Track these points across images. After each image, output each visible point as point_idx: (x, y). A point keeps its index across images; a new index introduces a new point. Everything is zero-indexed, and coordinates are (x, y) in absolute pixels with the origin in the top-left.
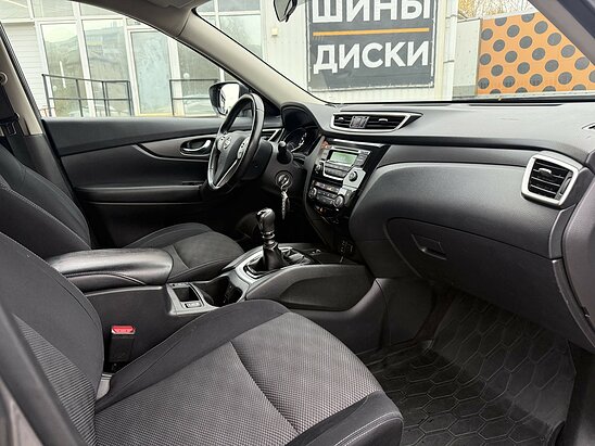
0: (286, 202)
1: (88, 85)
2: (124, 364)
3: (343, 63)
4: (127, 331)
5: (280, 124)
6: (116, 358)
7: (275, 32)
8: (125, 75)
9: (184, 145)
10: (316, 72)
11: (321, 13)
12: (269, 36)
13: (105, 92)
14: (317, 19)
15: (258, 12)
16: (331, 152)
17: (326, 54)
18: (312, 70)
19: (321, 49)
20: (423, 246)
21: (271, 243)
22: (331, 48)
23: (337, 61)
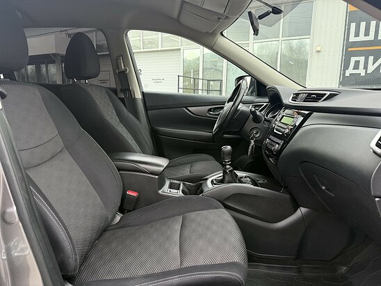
0: (253, 147)
1: (200, 82)
2: (130, 211)
3: (371, 68)
4: (134, 194)
5: (267, 100)
6: (125, 206)
7: (319, 49)
8: (221, 76)
9: (210, 110)
10: (347, 74)
11: (357, 35)
12: (314, 51)
13: (208, 85)
14: (352, 39)
15: (309, 37)
16: (283, 116)
17: (357, 63)
18: (344, 74)
19: (353, 60)
20: (324, 185)
21: (228, 167)
22: (362, 59)
23: (366, 68)
